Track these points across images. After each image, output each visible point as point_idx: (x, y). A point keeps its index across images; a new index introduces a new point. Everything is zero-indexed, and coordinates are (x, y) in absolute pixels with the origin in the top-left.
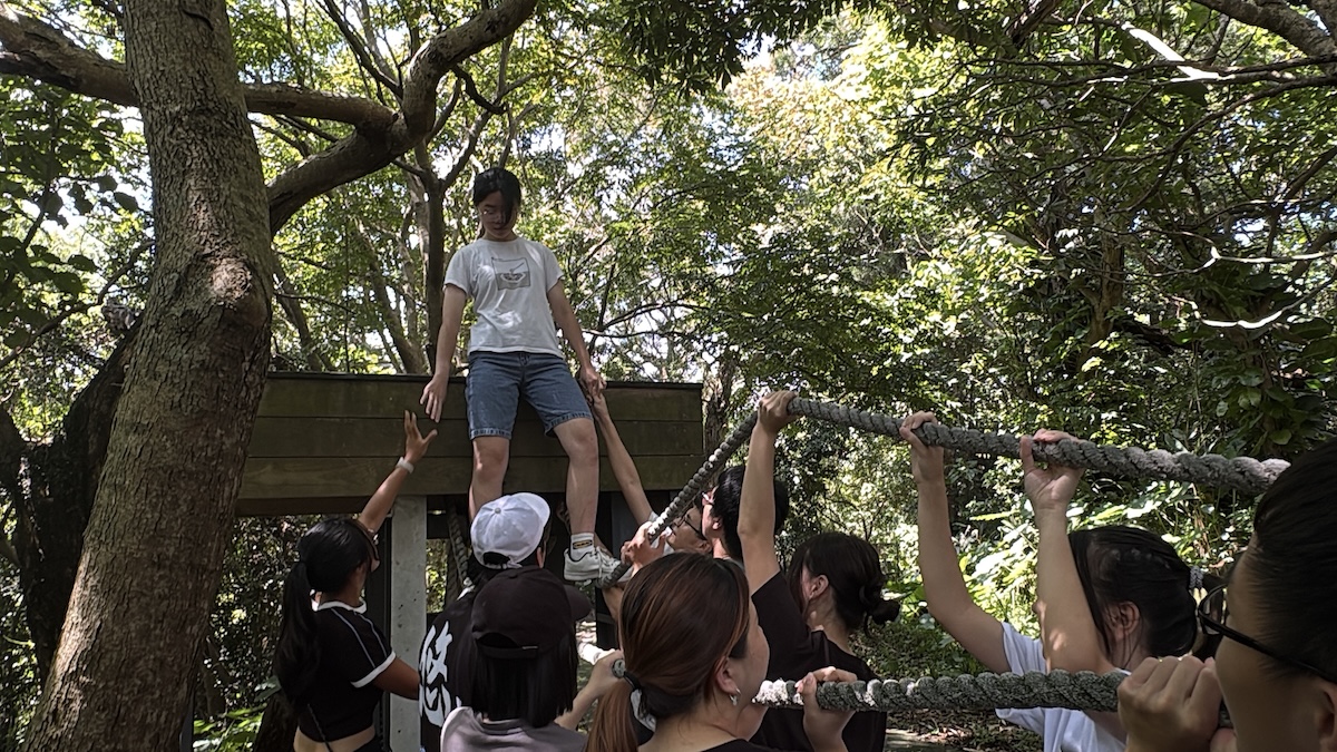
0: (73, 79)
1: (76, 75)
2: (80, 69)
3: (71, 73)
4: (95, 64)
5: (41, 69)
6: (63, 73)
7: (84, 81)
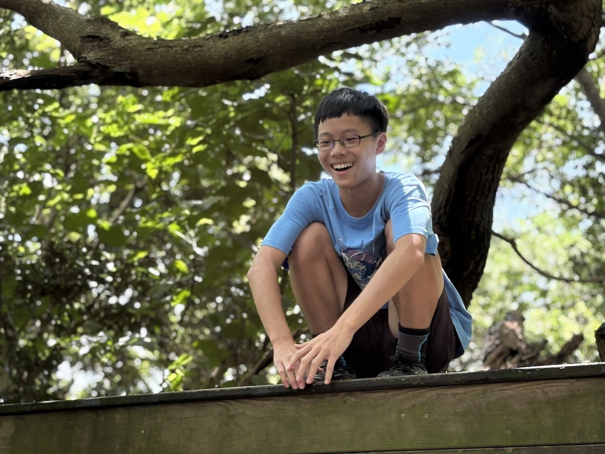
0: (130, 74)
1: (131, 68)
2: (133, 59)
3: (123, 67)
4: (149, 49)
5: (96, 72)
6: (117, 69)
7: (141, 72)
